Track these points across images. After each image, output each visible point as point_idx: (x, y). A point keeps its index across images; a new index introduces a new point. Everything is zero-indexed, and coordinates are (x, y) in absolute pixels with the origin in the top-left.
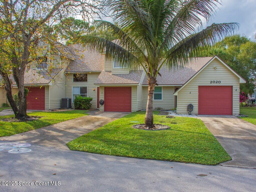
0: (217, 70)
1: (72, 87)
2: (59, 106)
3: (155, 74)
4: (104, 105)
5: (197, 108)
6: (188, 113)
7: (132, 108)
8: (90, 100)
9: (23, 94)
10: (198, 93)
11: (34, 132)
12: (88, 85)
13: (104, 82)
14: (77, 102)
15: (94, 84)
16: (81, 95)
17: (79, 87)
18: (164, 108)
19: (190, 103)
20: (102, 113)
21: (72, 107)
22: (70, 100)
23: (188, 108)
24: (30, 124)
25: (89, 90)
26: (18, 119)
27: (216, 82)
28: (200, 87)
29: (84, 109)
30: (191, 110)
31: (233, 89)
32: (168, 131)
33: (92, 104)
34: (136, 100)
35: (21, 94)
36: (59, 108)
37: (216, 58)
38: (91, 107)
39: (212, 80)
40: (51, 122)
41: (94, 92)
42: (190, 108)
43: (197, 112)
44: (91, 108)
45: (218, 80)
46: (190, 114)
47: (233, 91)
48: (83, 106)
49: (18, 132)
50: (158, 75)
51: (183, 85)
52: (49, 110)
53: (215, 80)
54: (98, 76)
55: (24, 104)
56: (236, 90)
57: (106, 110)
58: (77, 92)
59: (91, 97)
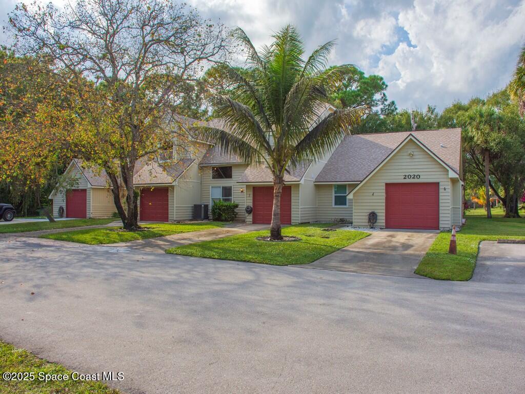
0: (414, 157)
1: (210, 187)
2: (191, 216)
3: (280, 171)
4: (251, 215)
5: (384, 218)
6: (370, 225)
7: (292, 218)
8: (234, 206)
9: (132, 198)
10: (384, 194)
11: (140, 241)
12: (232, 184)
13: (251, 179)
14: (216, 209)
15: (237, 183)
16: (223, 199)
17: (220, 187)
18: (348, 220)
19: (373, 211)
20: (249, 225)
21: (210, 218)
22: (206, 206)
23: (370, 219)
24: (138, 234)
25: (234, 192)
26: (127, 229)
27: (412, 177)
28: (388, 185)
29: (226, 220)
30: (374, 221)
31: (441, 187)
32: (296, 243)
33: (239, 214)
34: (297, 207)
35: (130, 198)
36: (191, 218)
37: (411, 139)
38: (236, 217)
39: (407, 174)
40: (164, 233)
41: (242, 194)
42: (373, 217)
43: (384, 224)
44: (237, 219)
45: (416, 174)
46: (372, 228)
47: (441, 191)
48: (224, 216)
49: (122, 241)
50: (285, 172)
51: (361, 182)
52: (175, 221)
53: (412, 174)
54: (244, 170)
55: (134, 211)
56: (445, 189)
57: (255, 222)
58: (218, 194)
59: (237, 202)
